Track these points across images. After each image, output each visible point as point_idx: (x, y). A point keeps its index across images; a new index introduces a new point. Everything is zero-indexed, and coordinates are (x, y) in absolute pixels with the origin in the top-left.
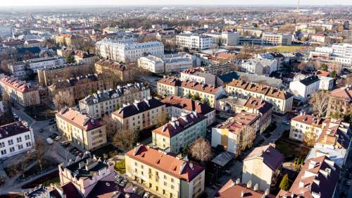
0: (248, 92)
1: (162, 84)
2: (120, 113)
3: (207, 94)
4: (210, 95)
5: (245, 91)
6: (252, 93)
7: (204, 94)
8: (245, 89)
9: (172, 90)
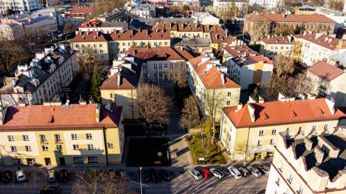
0: (183, 33)
1: (80, 44)
2: (121, 83)
3: (158, 42)
4: (163, 41)
5: (179, 33)
6: (187, 34)
7: (152, 42)
8: (178, 30)
9: (104, 47)
